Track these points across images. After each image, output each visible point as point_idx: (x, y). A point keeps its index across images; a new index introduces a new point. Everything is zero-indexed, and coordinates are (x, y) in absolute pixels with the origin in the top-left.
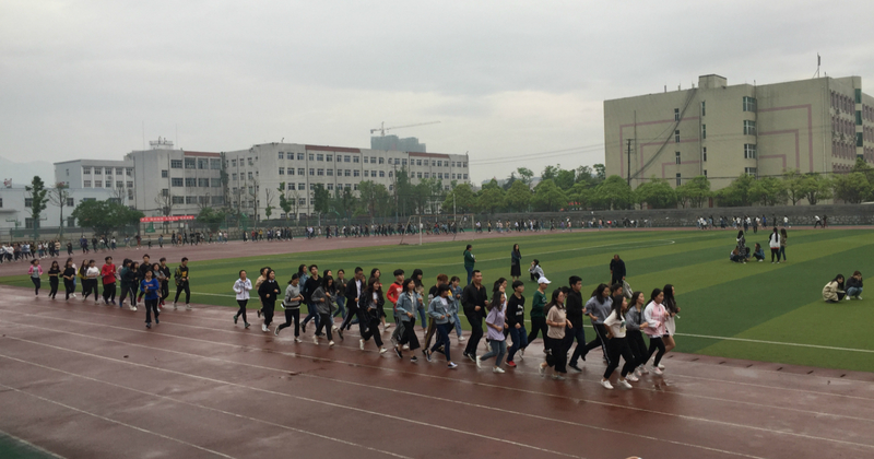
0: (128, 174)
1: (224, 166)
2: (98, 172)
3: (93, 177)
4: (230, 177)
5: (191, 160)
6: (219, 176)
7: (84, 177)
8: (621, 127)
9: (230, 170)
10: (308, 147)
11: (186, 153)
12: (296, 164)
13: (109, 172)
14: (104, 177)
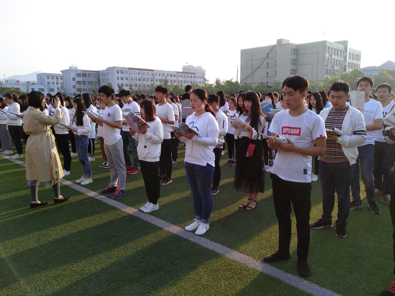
0: (61, 79)
1: (99, 76)
2: (53, 78)
3: (51, 80)
4: (101, 81)
5: (84, 74)
6: (97, 80)
7: (47, 80)
8: (247, 61)
9: (101, 78)
10: (130, 69)
11: (83, 71)
12: (124, 76)
13: (57, 78)
14: (55, 80)
